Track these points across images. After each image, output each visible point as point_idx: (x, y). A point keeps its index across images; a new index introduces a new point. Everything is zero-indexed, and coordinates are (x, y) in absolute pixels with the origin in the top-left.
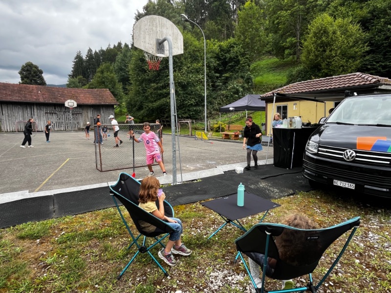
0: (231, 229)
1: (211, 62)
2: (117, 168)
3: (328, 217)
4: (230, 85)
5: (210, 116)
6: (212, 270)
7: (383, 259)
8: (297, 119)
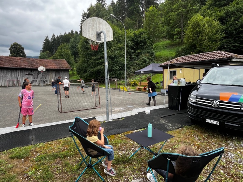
0: (143, 151)
1: (129, 43)
2: (71, 111)
3: (203, 142)
4: (140, 57)
5: (129, 76)
6: (132, 178)
7: (238, 170)
8: (183, 80)
